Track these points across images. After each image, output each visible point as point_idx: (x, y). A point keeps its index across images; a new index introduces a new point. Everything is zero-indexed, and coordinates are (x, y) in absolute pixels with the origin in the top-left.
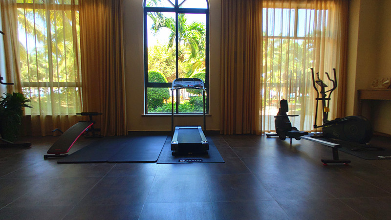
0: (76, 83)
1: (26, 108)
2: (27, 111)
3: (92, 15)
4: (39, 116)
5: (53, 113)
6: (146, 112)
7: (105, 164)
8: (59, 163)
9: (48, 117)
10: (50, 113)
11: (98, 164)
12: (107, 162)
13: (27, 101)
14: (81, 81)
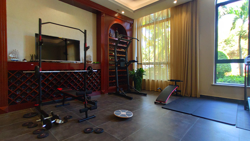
0: (167, 62)
1: (144, 75)
2: (144, 77)
3: (178, 21)
4: (149, 80)
5: (155, 78)
6: (215, 82)
7: (190, 115)
8: (162, 108)
9: (153, 80)
10: (153, 79)
11: (187, 115)
12: (191, 114)
13: (144, 72)
14: (170, 61)
